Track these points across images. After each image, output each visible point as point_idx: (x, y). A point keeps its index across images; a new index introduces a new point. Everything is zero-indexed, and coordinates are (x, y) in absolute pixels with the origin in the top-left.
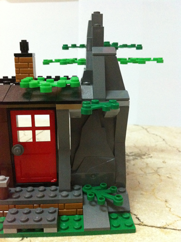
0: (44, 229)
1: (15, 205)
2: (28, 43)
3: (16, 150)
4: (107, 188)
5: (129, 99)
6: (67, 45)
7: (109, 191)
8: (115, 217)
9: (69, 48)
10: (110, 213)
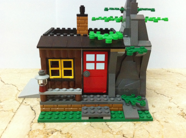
0: (104, 117)
1: (85, 105)
2: (84, 7)
3: (86, 74)
4: (135, 97)
5: (151, 46)
6: (107, 8)
7: (136, 98)
8: (141, 113)
9: (109, 10)
10: (138, 110)
